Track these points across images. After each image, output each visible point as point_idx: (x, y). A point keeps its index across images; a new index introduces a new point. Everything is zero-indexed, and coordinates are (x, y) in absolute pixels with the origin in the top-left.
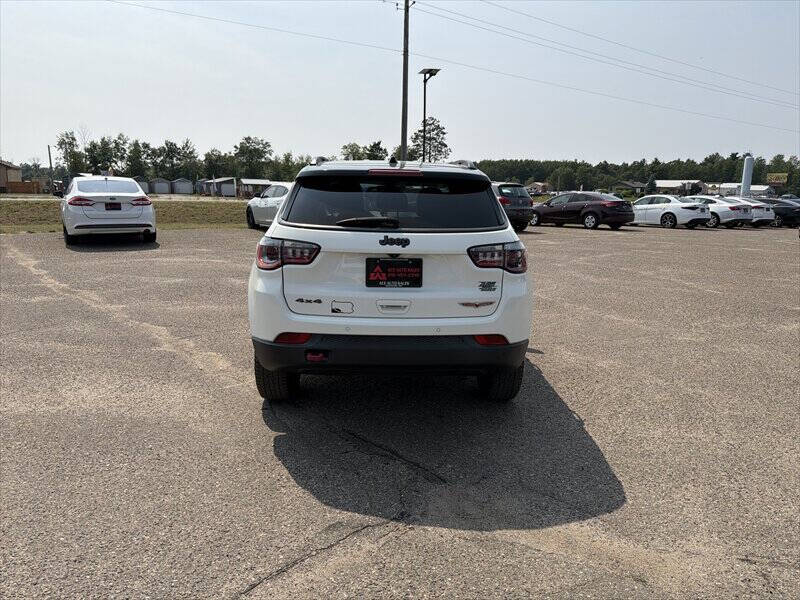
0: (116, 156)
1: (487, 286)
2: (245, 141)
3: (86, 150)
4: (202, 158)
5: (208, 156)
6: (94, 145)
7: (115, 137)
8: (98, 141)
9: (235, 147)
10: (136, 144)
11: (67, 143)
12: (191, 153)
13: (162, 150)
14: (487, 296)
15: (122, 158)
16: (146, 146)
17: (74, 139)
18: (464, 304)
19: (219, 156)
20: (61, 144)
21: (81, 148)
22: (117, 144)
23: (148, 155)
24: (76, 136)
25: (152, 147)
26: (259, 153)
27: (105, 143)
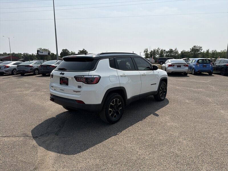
0: (157, 54)
1: (80, 87)
2: (194, 47)
3: (150, 53)
4: (180, 53)
5: (182, 52)
6: (152, 51)
7: (157, 49)
8: (153, 50)
9: (191, 49)
10: (162, 50)
11: (146, 51)
12: (177, 51)
13: (169, 51)
14: (79, 89)
15: (158, 54)
16: (164, 50)
17: (147, 50)
18: (74, 91)
19: (185, 52)
20: (145, 51)
21: (149, 52)
22: (157, 51)
23: (165, 53)
24: (148, 49)
25: (166, 50)
26: (198, 50)
27: (154, 51)
